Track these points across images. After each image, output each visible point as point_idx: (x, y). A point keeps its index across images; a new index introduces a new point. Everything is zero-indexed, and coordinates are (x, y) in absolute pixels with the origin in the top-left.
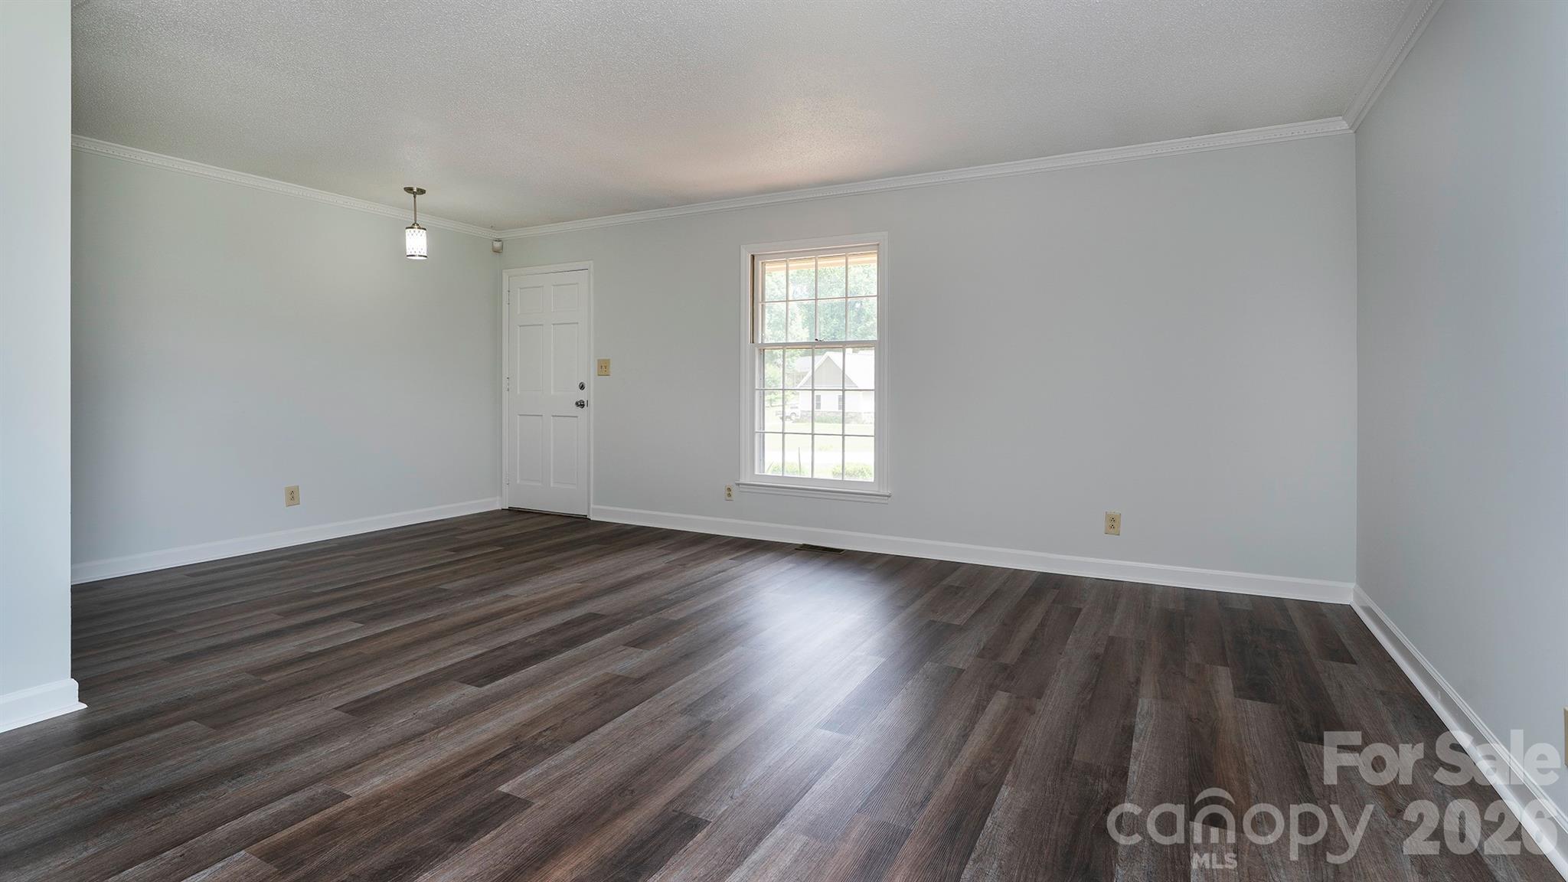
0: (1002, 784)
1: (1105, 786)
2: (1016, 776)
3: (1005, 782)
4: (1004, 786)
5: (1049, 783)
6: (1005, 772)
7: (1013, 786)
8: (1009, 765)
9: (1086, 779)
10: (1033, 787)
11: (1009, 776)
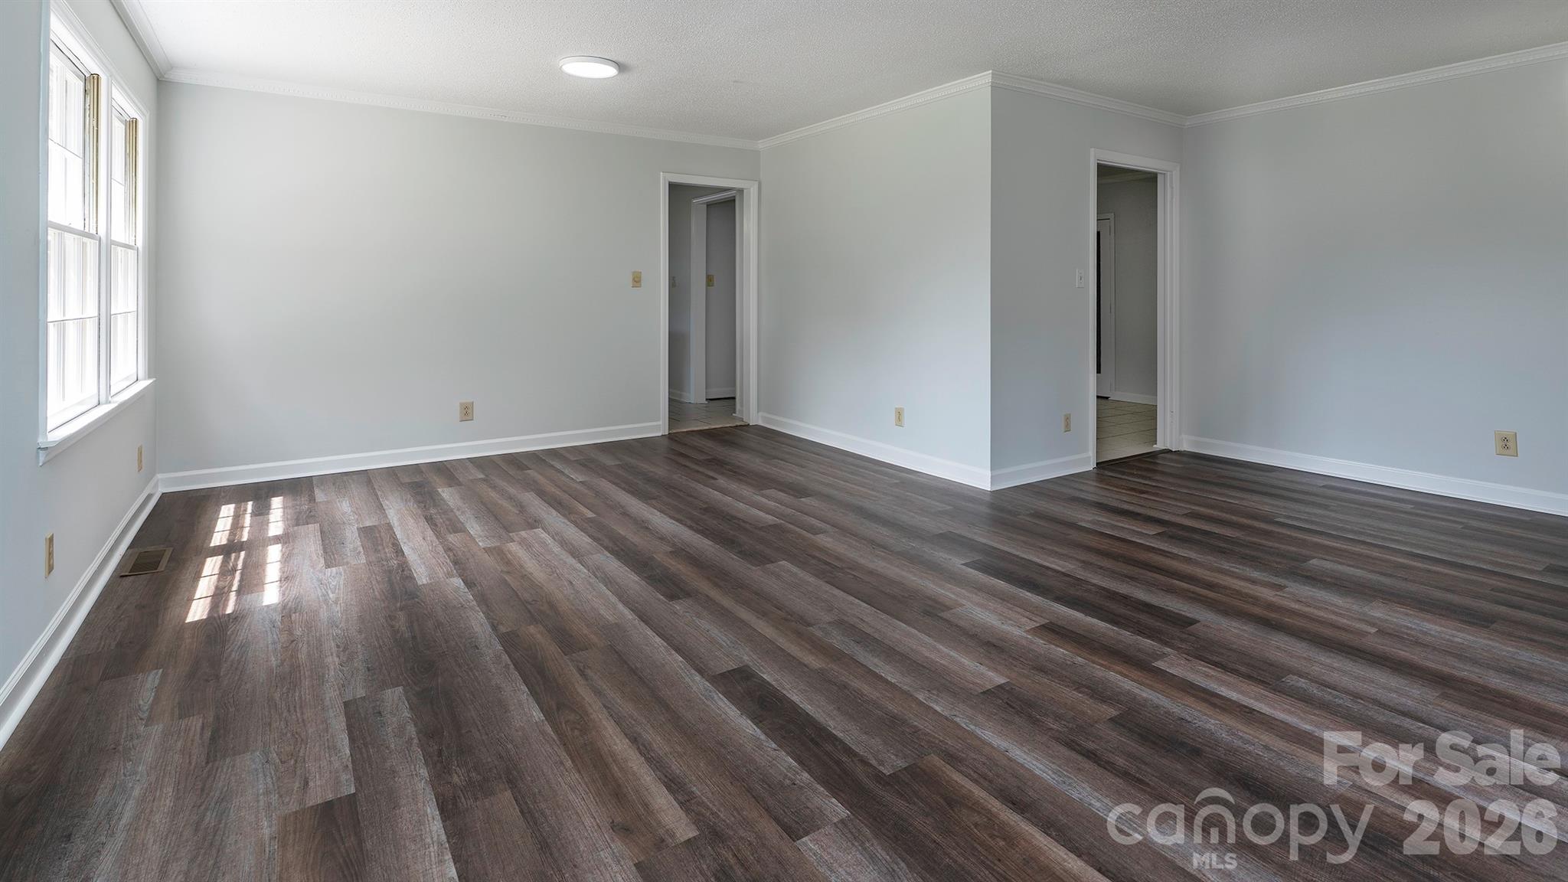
0: (546, 719)
1: (456, 779)
2: (543, 733)
3: (546, 722)
4: (544, 718)
5: (510, 746)
6: (556, 731)
7: (536, 722)
8: (560, 739)
9: (479, 774)
10: (520, 733)
11: (549, 729)
